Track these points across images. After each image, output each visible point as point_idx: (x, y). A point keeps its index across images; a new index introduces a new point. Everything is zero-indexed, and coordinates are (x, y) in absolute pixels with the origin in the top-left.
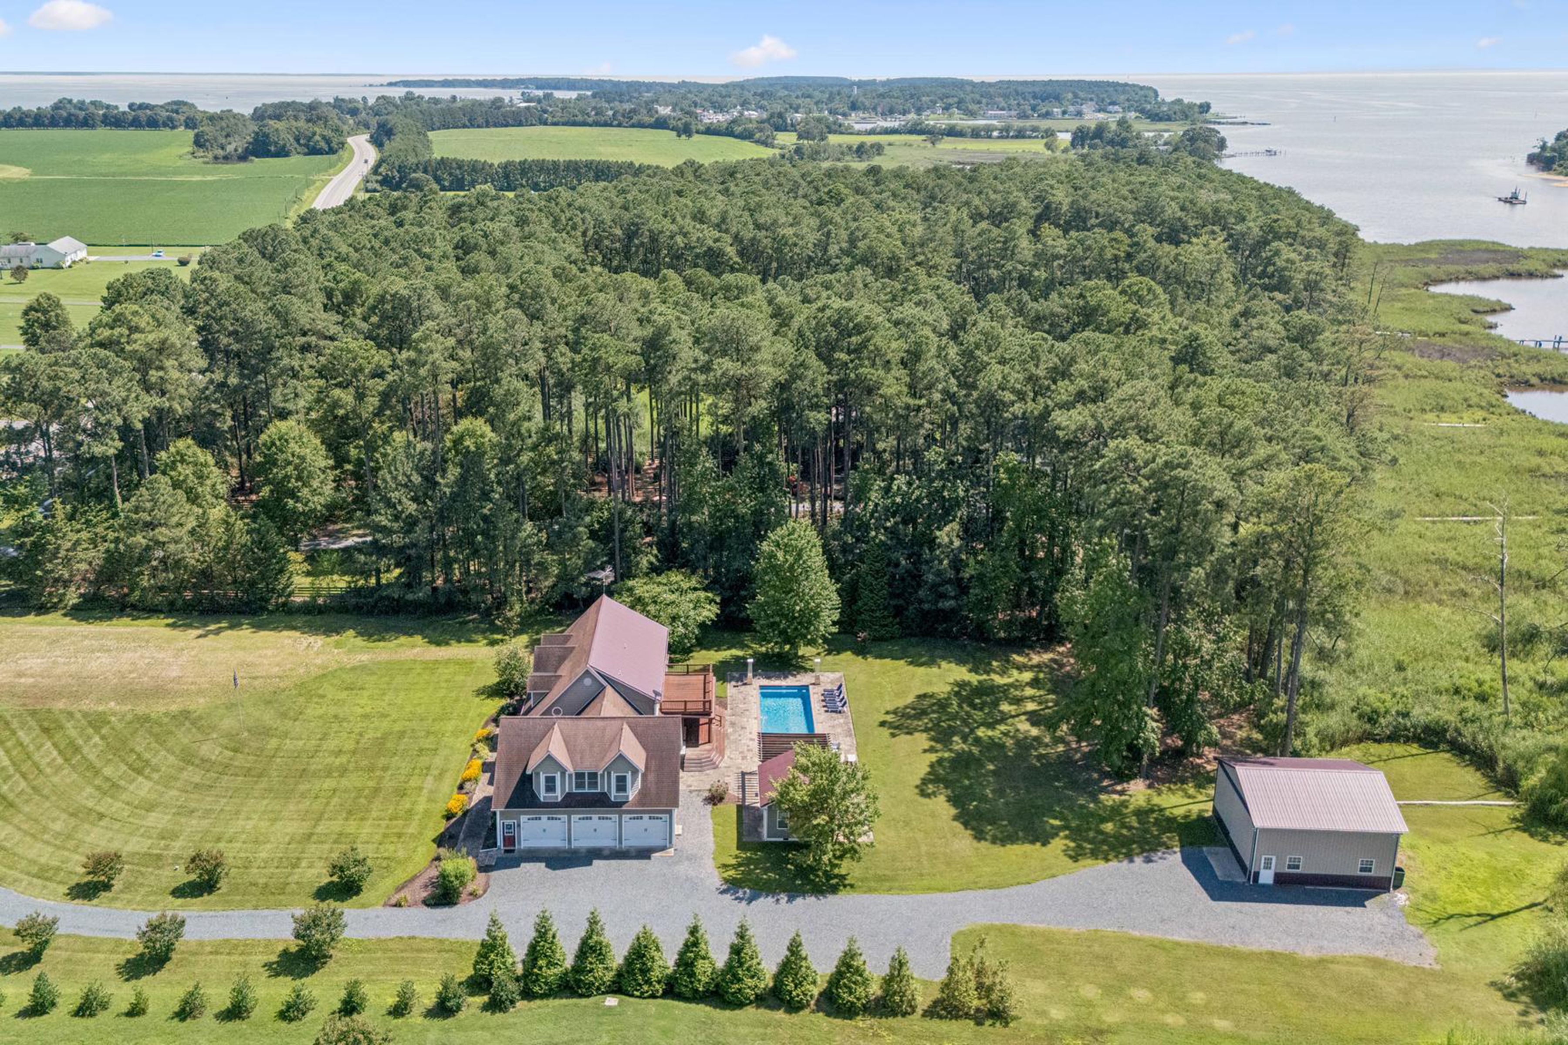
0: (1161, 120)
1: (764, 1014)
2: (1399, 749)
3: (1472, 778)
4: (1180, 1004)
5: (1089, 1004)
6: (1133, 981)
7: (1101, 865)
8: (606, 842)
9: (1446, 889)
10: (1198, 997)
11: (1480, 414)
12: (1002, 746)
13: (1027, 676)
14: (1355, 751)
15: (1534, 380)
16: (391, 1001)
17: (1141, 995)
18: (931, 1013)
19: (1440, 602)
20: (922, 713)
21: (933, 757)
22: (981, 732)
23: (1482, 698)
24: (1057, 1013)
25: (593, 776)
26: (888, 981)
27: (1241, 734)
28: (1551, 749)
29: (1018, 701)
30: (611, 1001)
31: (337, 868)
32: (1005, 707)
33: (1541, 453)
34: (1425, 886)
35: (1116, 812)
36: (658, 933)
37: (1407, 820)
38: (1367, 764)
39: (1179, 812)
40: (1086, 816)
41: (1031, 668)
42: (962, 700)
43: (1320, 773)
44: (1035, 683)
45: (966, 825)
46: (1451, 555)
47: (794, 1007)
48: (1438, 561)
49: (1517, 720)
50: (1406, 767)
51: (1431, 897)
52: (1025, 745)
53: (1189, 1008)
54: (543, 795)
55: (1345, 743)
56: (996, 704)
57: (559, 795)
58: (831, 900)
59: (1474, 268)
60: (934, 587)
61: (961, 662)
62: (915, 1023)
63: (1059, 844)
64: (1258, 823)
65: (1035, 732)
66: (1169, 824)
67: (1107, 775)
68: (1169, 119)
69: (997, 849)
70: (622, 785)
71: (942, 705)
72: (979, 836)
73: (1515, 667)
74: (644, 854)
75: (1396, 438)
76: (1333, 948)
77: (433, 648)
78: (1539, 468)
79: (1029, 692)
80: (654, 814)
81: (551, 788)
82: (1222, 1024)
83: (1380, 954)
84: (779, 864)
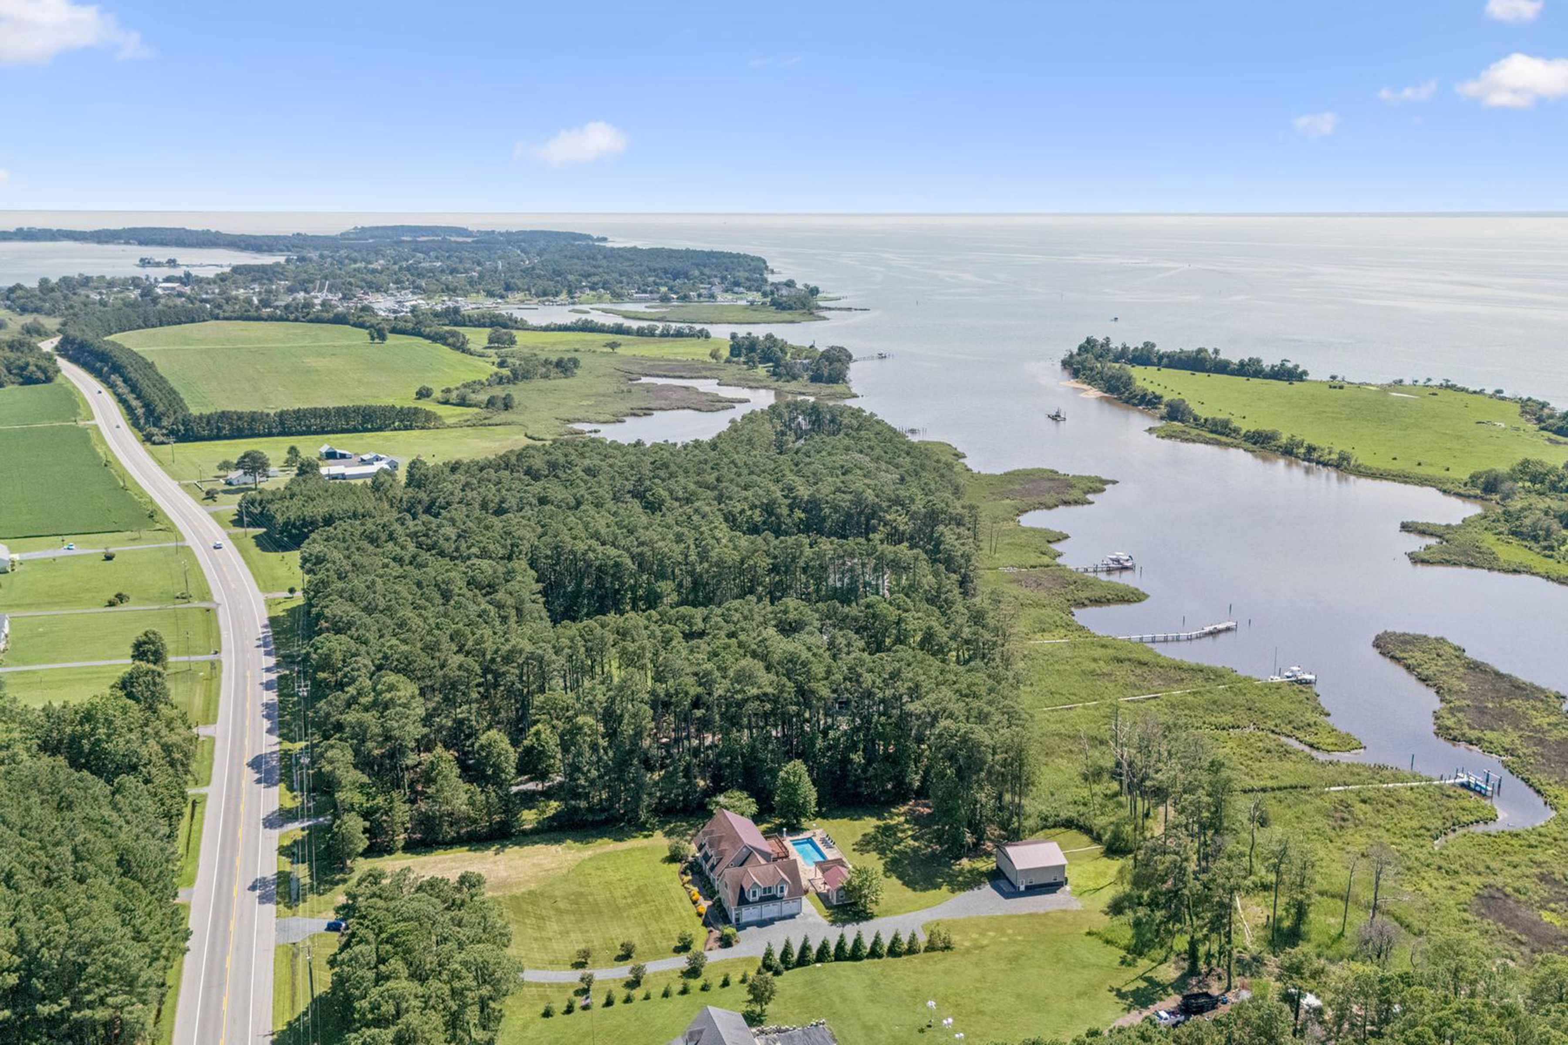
0: (784, 309)
1: (870, 960)
2: (1057, 830)
3: (1085, 838)
4: (1004, 934)
5: (976, 940)
6: (988, 930)
7: (963, 893)
8: (775, 915)
9: (1082, 882)
10: (1010, 931)
11: (1063, 631)
12: (906, 853)
13: (902, 819)
14: (1041, 834)
15: (1086, 602)
16: (740, 977)
17: (992, 934)
18: (927, 950)
19: (1062, 757)
20: (868, 843)
21: (883, 861)
22: (896, 848)
23: (1085, 804)
24: (967, 944)
25: (770, 888)
26: (910, 942)
27: (997, 833)
28: (1112, 823)
29: (904, 831)
30: (818, 965)
31: (681, 939)
32: (900, 835)
33: (1095, 660)
34: (1075, 883)
35: (961, 872)
36: (829, 938)
37: (1067, 859)
38: (1047, 839)
39: (984, 869)
40: (949, 875)
41: (902, 814)
42: (883, 834)
43: (1031, 847)
44: (907, 821)
45: (907, 886)
46: (1063, 731)
47: (880, 956)
48: (1058, 735)
49: (1098, 812)
50: (1061, 837)
51: (1078, 886)
52: (915, 850)
53: (1008, 935)
54: (751, 899)
55: (1037, 831)
56: (895, 834)
57: (757, 898)
58: (871, 922)
59: (1043, 500)
60: (854, 783)
61: (872, 816)
62: (922, 954)
63: (945, 888)
64: (1018, 868)
65: (917, 844)
66: (982, 874)
67: (951, 859)
68: (791, 308)
69: (922, 894)
70: (782, 890)
71: (875, 838)
72: (915, 890)
73: (1096, 788)
74: (792, 916)
75: (1025, 656)
76: (1049, 909)
77: (619, 844)
78: (1094, 670)
79: (906, 826)
80: (794, 900)
81: (754, 895)
82: (1019, 938)
83: (1064, 908)
84: (845, 913)
